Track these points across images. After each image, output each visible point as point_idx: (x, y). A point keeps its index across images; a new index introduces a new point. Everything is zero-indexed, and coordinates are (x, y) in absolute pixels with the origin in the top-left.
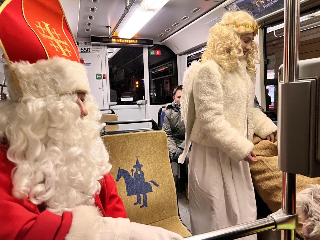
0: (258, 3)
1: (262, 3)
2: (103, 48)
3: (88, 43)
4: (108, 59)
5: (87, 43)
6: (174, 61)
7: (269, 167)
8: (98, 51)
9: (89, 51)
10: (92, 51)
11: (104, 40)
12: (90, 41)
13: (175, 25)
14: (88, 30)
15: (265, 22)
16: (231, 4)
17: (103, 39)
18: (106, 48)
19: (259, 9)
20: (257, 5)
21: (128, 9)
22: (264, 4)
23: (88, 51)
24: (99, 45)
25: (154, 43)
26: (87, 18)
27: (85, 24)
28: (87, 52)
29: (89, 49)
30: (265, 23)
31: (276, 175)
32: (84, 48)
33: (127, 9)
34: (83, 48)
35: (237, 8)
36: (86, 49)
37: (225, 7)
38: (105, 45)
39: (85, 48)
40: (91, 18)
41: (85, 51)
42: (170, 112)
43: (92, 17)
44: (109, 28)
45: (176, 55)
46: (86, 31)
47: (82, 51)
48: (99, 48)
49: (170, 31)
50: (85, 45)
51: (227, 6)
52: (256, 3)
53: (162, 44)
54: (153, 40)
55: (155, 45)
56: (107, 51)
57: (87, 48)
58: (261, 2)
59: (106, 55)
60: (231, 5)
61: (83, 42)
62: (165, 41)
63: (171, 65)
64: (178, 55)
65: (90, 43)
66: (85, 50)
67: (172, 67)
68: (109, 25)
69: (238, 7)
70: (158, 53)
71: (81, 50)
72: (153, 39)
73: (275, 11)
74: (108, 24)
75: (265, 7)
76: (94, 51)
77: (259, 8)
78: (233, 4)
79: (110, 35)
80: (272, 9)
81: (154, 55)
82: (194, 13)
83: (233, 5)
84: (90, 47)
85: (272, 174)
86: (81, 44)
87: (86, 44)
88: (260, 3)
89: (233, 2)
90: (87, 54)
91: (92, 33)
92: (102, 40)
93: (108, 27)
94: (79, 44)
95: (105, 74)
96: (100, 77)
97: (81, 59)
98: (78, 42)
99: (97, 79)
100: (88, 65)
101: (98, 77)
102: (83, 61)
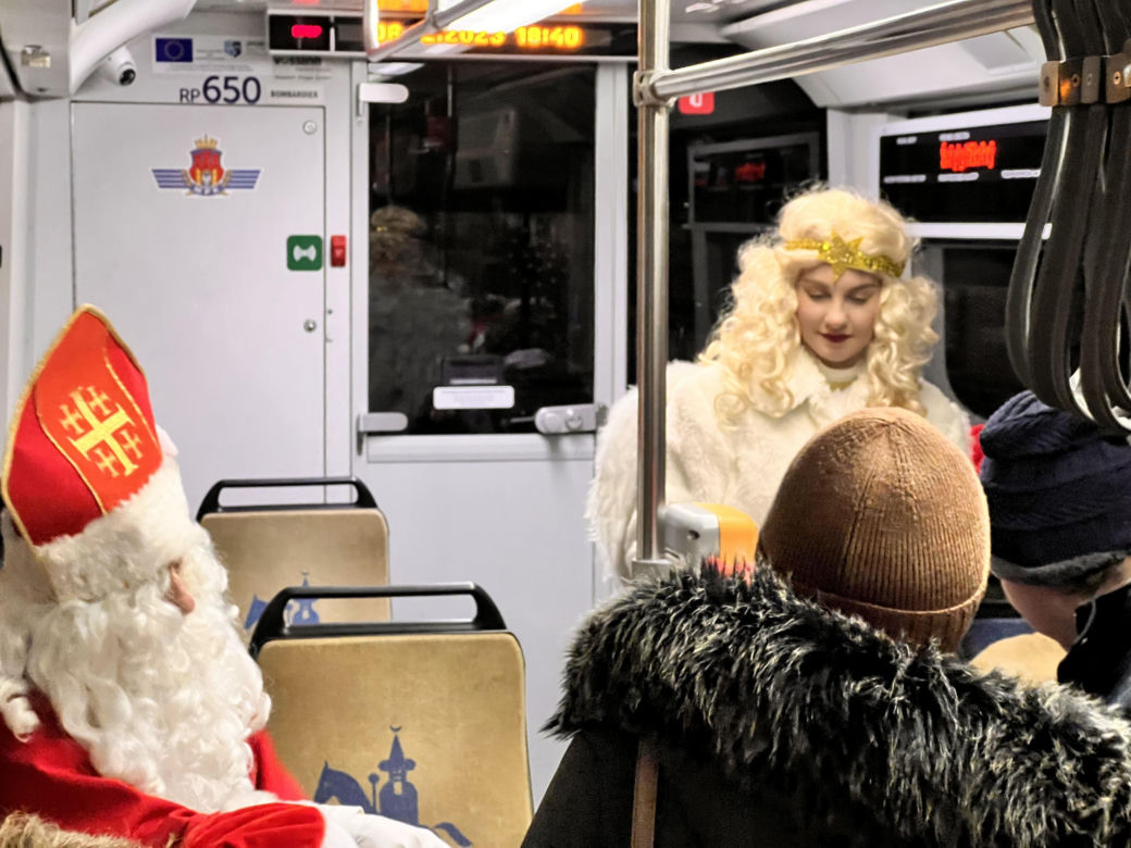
2: (339, 73)
3: (250, 44)
5: (244, 48)
8: (309, 95)
9: (252, 94)
10: (273, 94)
12: (261, 34)
23: (245, 95)
24: (315, 59)
28: (241, 100)
29: (251, 86)
32: (223, 74)
34: (216, 78)
36: (239, 85)
38: (350, 62)
39: (227, 79)
41: (231, 94)
47: (212, 94)
48: (317, 74)
50: (230, 60)
56: (364, 97)
57: (243, 76)
59: (355, 120)
61: (218, 43)
66: (226, 87)
71: (206, 88)
76: (284, 94)
84: (263, 70)
86: (210, 55)
87: (238, 52)
90: (241, 111)
94: (195, 54)
95: (342, 238)
96: (311, 253)
97: (203, 145)
98: (187, 44)
99: (293, 265)
100: (246, 179)
101: (298, 253)
102: (216, 155)
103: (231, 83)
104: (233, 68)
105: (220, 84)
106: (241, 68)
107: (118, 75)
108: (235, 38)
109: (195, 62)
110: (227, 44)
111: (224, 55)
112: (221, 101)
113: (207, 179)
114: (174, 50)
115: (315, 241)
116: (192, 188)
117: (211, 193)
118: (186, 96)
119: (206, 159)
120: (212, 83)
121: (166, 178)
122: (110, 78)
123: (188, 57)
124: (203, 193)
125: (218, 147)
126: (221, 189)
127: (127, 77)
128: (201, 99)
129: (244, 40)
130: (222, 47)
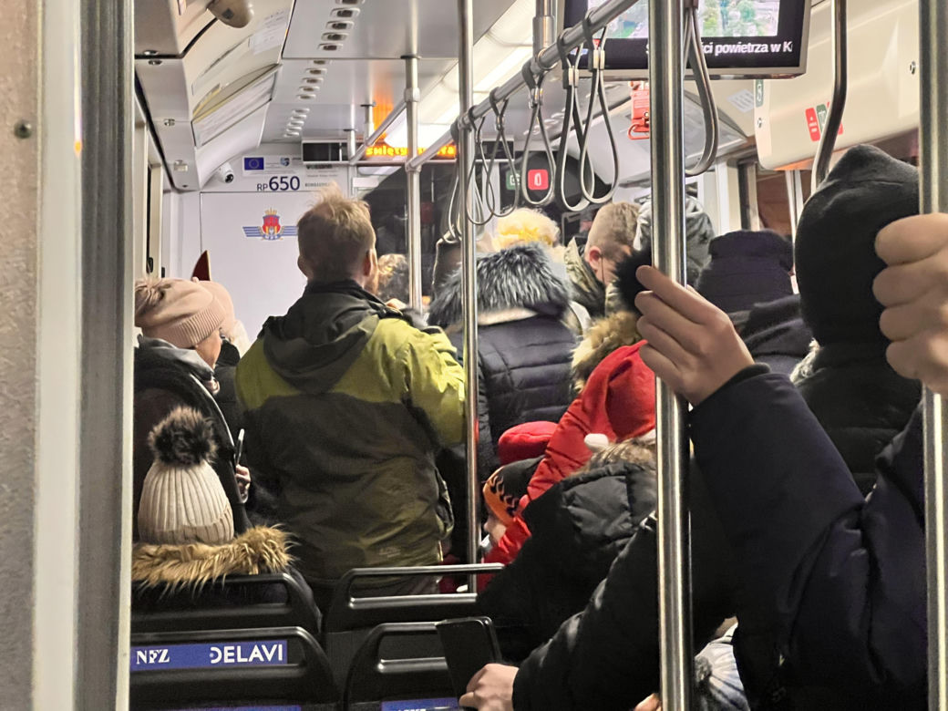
2: (342, 173)
5: (291, 161)
10: (306, 185)
12: (299, 158)
18: (354, 172)
23: (291, 186)
24: (329, 166)
28: (290, 189)
29: (295, 181)
32: (279, 176)
34: (276, 177)
38: (348, 166)
39: (282, 178)
41: (284, 186)
48: (328, 174)
50: (284, 168)
57: (290, 176)
61: (277, 158)
65: (299, 163)
66: (282, 182)
70: (538, 180)
71: (271, 183)
72: (512, 140)
76: (312, 185)
84: (301, 172)
86: (272, 165)
90: (289, 195)
91: (308, 133)
94: (265, 166)
97: (270, 214)
98: (261, 160)
100: (292, 231)
102: (277, 218)
103: (284, 180)
104: (285, 172)
105: (278, 181)
106: (290, 172)
107: (225, 177)
108: (286, 157)
109: (265, 169)
111: (280, 165)
112: (279, 190)
113: (271, 232)
114: (254, 164)
116: (264, 236)
117: (274, 239)
118: (260, 188)
119: (271, 221)
120: (274, 180)
121: (250, 231)
122: (221, 180)
123: (261, 167)
124: (270, 239)
125: (277, 214)
126: (279, 236)
127: (229, 178)
128: (269, 189)
129: (290, 157)
130: (279, 161)
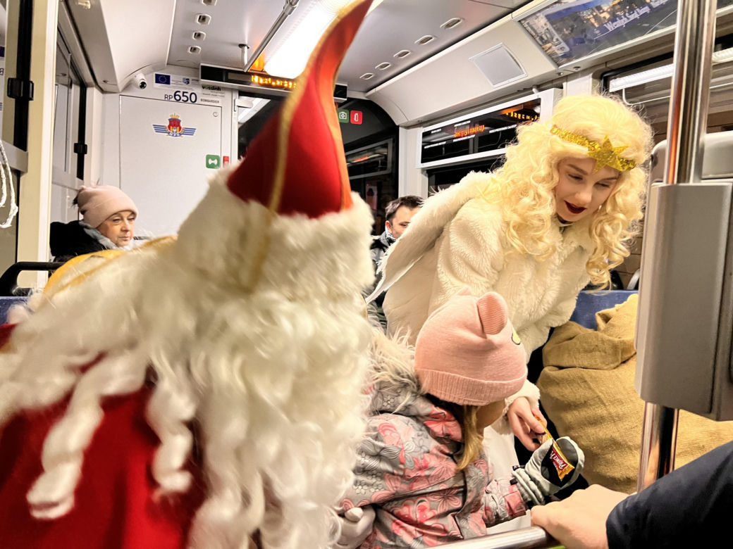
0: (596, 17)
1: (605, 18)
2: (228, 95)
3: (193, 80)
4: (239, 123)
5: (190, 81)
6: (392, 139)
7: (600, 394)
8: (216, 102)
9: (193, 99)
10: (201, 100)
11: (231, 76)
12: (198, 77)
13: (400, 55)
14: (194, 50)
15: (606, 63)
16: (534, 14)
17: (229, 74)
18: (236, 95)
19: (597, 32)
20: (593, 21)
21: (293, 3)
22: (609, 20)
23: (191, 99)
24: (219, 89)
25: (348, 96)
26: (195, 18)
27: (186, 35)
28: (189, 101)
29: (193, 96)
30: (608, 66)
31: (615, 414)
32: (182, 91)
33: (291, 4)
34: (179, 92)
35: (545, 24)
36: (188, 95)
37: (520, 21)
38: (232, 90)
39: (184, 93)
40: (203, 19)
41: (185, 99)
42: (375, 255)
43: (206, 19)
44: (246, 47)
45: (398, 127)
46: (189, 52)
47: (178, 98)
48: (220, 94)
49: (388, 69)
50: (185, 85)
51: (525, 19)
52: (592, 16)
53: (367, 97)
54: (346, 87)
55: (350, 100)
56: (237, 104)
57: (190, 92)
58: (602, 15)
59: (233, 112)
60: (534, 17)
61: (181, 78)
62: (373, 91)
63: (384, 151)
64: (402, 127)
65: (198, 81)
66: (183, 96)
67: (386, 156)
68: (246, 43)
69: (548, 23)
70: (356, 117)
71: (175, 95)
72: (346, 85)
73: (632, 39)
74: (244, 41)
75: (611, 27)
76: (206, 100)
77: (598, 28)
78: (538, 15)
79: (247, 65)
80: (625, 34)
81: (347, 122)
82: (447, 29)
83: (538, 17)
84: (198, 91)
85: (606, 412)
86: (177, 82)
87: (188, 83)
88: (600, 17)
89: (539, 11)
90: (189, 106)
91: (204, 58)
92: (227, 75)
93: (242, 46)
94: (171, 82)
95: (228, 157)
96: (215, 162)
97: (174, 117)
98: (168, 77)
99: (208, 166)
100: (190, 132)
101: (210, 162)
102: (179, 122)
104: (186, 89)
105: (181, 94)
106: (190, 89)
107: (139, 84)
108: (187, 77)
109: (171, 85)
110: (184, 79)
111: (183, 83)
112: (181, 101)
113: (175, 130)
114: (163, 79)
115: (217, 158)
116: (169, 133)
117: (176, 136)
118: (167, 97)
119: (175, 123)
120: (177, 94)
121: (159, 129)
122: (136, 85)
123: (168, 83)
124: (173, 135)
125: (179, 119)
126: (180, 134)
127: (143, 85)
128: (173, 99)
129: (190, 78)
130: (182, 80)
